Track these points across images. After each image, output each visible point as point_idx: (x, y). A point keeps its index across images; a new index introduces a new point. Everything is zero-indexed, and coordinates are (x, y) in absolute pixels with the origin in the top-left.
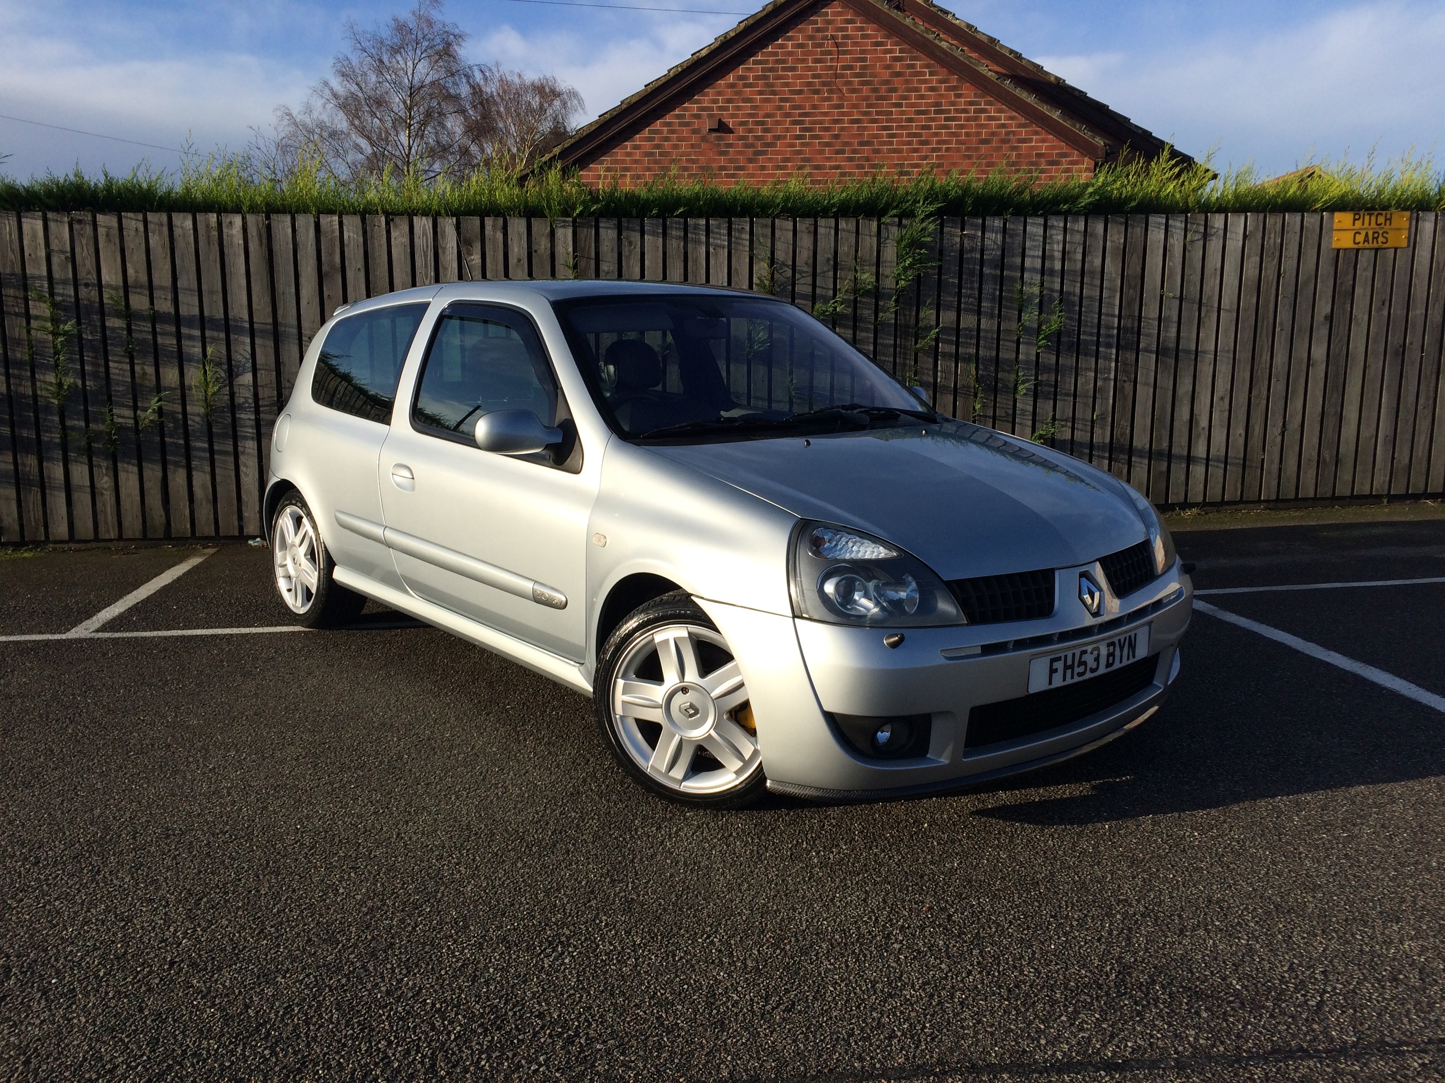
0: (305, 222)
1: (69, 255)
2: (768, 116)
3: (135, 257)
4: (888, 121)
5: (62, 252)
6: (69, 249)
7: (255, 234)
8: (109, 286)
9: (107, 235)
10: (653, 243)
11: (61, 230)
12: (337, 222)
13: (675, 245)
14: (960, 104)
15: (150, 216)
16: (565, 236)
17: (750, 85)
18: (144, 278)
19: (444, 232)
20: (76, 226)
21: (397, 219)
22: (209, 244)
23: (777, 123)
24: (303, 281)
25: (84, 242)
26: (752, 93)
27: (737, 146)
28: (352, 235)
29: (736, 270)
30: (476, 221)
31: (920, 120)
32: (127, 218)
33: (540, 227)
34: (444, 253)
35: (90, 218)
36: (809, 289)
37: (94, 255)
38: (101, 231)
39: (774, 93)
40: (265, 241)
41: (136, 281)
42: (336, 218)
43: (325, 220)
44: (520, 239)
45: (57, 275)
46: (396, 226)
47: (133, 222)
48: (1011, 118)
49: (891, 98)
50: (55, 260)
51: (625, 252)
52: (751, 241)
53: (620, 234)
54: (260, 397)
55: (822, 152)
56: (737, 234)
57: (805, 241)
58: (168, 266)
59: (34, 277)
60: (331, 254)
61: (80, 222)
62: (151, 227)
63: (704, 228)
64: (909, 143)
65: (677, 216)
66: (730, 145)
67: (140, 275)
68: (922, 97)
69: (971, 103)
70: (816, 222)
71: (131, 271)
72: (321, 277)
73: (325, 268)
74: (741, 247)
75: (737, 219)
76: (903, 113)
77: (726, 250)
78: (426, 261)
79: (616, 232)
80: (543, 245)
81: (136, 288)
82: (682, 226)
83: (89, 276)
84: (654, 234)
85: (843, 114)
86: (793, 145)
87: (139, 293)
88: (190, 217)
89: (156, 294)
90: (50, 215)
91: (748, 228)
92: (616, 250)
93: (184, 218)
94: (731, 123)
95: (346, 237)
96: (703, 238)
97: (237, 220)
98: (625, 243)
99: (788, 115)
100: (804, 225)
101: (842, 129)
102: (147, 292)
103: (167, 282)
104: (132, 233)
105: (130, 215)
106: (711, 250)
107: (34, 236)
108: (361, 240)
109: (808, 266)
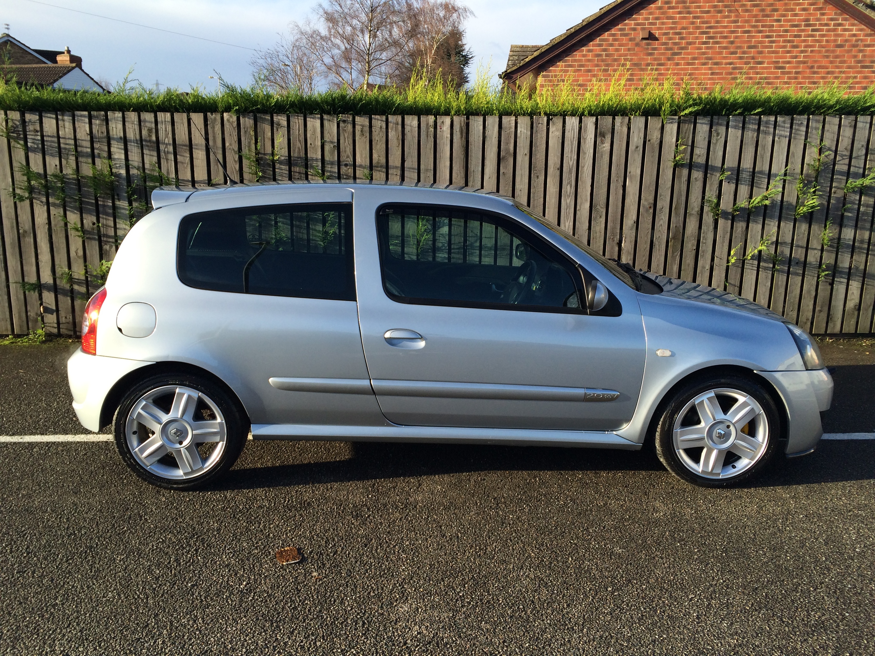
0: (492, 121)
1: (336, 144)
2: (684, 28)
3: (378, 147)
4: (770, 31)
5: (332, 142)
6: (336, 141)
7: (458, 130)
8: (360, 166)
9: (362, 131)
10: (734, 134)
11: (331, 127)
12: (514, 122)
13: (750, 135)
14: (824, 19)
15: (390, 118)
16: (672, 129)
17: (673, 8)
18: (383, 161)
19: (587, 127)
20: (342, 125)
21: (555, 119)
22: (427, 136)
23: (690, 33)
24: (487, 162)
25: (346, 135)
26: (673, 13)
27: (660, 49)
28: (523, 130)
29: (793, 153)
30: (610, 118)
31: (794, 31)
32: (375, 119)
33: (654, 123)
34: (585, 142)
35: (351, 119)
36: (845, 168)
37: (352, 145)
38: (358, 128)
39: (689, 13)
40: (464, 135)
41: (378, 163)
42: (513, 118)
43: (505, 119)
44: (639, 132)
45: (327, 158)
46: (554, 124)
47: (378, 122)
48: (861, 30)
49: (773, 16)
50: (327, 148)
51: (713, 140)
52: (807, 132)
53: (711, 128)
54: (452, 242)
55: (721, 53)
56: (797, 127)
57: (847, 132)
58: (399, 152)
59: (312, 159)
60: (507, 143)
61: (344, 121)
62: (390, 125)
63: (773, 123)
64: (784, 47)
65: (754, 114)
66: (655, 49)
67: (381, 158)
68: (796, 15)
69: (832, 19)
70: (856, 118)
71: (375, 156)
72: (499, 160)
73: (502, 154)
74: (798, 137)
75: (798, 117)
76: (781, 26)
77: (787, 139)
78: (572, 148)
79: (708, 127)
80: (654, 135)
81: (377, 167)
82: (757, 122)
83: (348, 159)
84: (735, 127)
85: (738, 27)
86: (700, 48)
87: (379, 171)
88: (416, 118)
89: (390, 171)
90: (325, 117)
91: (805, 123)
92: (707, 139)
93: (413, 119)
94: (657, 33)
95: (519, 132)
96: (772, 130)
97: (447, 120)
98: (714, 134)
99: (698, 28)
100: (846, 121)
101: (736, 37)
102: (384, 170)
103: (398, 163)
104: (378, 129)
105: (378, 117)
106: (776, 139)
107: (314, 131)
108: (529, 133)
109: (847, 151)
